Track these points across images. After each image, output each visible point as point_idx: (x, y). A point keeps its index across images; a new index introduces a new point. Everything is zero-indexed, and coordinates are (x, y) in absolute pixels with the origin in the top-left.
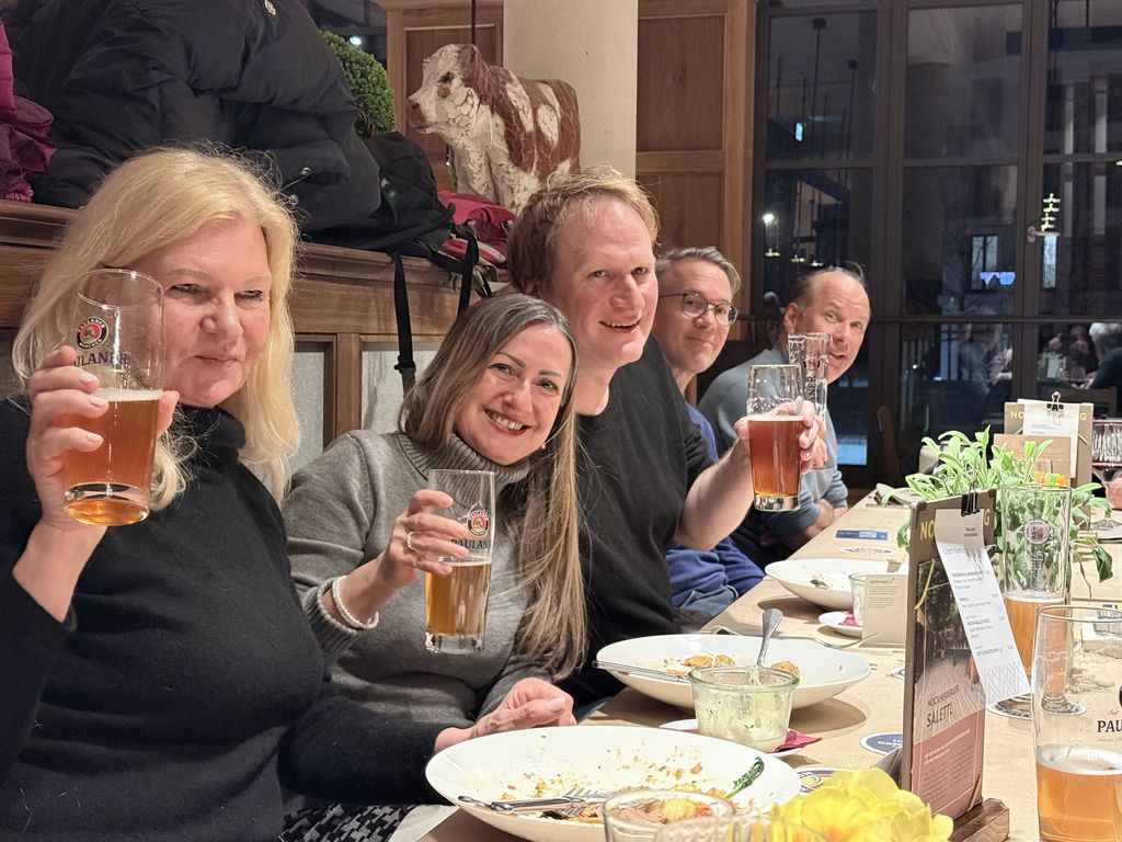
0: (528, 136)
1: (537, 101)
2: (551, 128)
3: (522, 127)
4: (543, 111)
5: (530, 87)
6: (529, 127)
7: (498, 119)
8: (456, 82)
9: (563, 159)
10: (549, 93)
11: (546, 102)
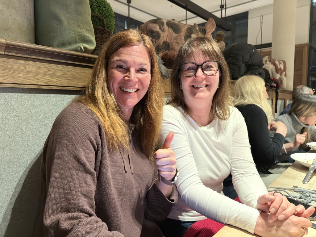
0: (279, 69)
1: (280, 63)
2: (282, 67)
3: (278, 68)
4: (281, 65)
5: (279, 61)
6: (279, 67)
7: (274, 66)
8: (268, 62)
9: (284, 72)
10: (282, 62)
11: (281, 63)
